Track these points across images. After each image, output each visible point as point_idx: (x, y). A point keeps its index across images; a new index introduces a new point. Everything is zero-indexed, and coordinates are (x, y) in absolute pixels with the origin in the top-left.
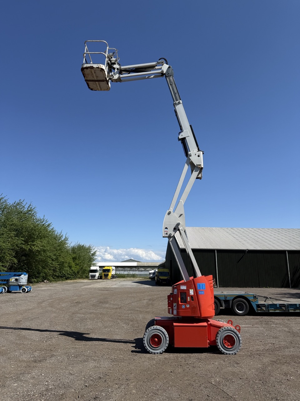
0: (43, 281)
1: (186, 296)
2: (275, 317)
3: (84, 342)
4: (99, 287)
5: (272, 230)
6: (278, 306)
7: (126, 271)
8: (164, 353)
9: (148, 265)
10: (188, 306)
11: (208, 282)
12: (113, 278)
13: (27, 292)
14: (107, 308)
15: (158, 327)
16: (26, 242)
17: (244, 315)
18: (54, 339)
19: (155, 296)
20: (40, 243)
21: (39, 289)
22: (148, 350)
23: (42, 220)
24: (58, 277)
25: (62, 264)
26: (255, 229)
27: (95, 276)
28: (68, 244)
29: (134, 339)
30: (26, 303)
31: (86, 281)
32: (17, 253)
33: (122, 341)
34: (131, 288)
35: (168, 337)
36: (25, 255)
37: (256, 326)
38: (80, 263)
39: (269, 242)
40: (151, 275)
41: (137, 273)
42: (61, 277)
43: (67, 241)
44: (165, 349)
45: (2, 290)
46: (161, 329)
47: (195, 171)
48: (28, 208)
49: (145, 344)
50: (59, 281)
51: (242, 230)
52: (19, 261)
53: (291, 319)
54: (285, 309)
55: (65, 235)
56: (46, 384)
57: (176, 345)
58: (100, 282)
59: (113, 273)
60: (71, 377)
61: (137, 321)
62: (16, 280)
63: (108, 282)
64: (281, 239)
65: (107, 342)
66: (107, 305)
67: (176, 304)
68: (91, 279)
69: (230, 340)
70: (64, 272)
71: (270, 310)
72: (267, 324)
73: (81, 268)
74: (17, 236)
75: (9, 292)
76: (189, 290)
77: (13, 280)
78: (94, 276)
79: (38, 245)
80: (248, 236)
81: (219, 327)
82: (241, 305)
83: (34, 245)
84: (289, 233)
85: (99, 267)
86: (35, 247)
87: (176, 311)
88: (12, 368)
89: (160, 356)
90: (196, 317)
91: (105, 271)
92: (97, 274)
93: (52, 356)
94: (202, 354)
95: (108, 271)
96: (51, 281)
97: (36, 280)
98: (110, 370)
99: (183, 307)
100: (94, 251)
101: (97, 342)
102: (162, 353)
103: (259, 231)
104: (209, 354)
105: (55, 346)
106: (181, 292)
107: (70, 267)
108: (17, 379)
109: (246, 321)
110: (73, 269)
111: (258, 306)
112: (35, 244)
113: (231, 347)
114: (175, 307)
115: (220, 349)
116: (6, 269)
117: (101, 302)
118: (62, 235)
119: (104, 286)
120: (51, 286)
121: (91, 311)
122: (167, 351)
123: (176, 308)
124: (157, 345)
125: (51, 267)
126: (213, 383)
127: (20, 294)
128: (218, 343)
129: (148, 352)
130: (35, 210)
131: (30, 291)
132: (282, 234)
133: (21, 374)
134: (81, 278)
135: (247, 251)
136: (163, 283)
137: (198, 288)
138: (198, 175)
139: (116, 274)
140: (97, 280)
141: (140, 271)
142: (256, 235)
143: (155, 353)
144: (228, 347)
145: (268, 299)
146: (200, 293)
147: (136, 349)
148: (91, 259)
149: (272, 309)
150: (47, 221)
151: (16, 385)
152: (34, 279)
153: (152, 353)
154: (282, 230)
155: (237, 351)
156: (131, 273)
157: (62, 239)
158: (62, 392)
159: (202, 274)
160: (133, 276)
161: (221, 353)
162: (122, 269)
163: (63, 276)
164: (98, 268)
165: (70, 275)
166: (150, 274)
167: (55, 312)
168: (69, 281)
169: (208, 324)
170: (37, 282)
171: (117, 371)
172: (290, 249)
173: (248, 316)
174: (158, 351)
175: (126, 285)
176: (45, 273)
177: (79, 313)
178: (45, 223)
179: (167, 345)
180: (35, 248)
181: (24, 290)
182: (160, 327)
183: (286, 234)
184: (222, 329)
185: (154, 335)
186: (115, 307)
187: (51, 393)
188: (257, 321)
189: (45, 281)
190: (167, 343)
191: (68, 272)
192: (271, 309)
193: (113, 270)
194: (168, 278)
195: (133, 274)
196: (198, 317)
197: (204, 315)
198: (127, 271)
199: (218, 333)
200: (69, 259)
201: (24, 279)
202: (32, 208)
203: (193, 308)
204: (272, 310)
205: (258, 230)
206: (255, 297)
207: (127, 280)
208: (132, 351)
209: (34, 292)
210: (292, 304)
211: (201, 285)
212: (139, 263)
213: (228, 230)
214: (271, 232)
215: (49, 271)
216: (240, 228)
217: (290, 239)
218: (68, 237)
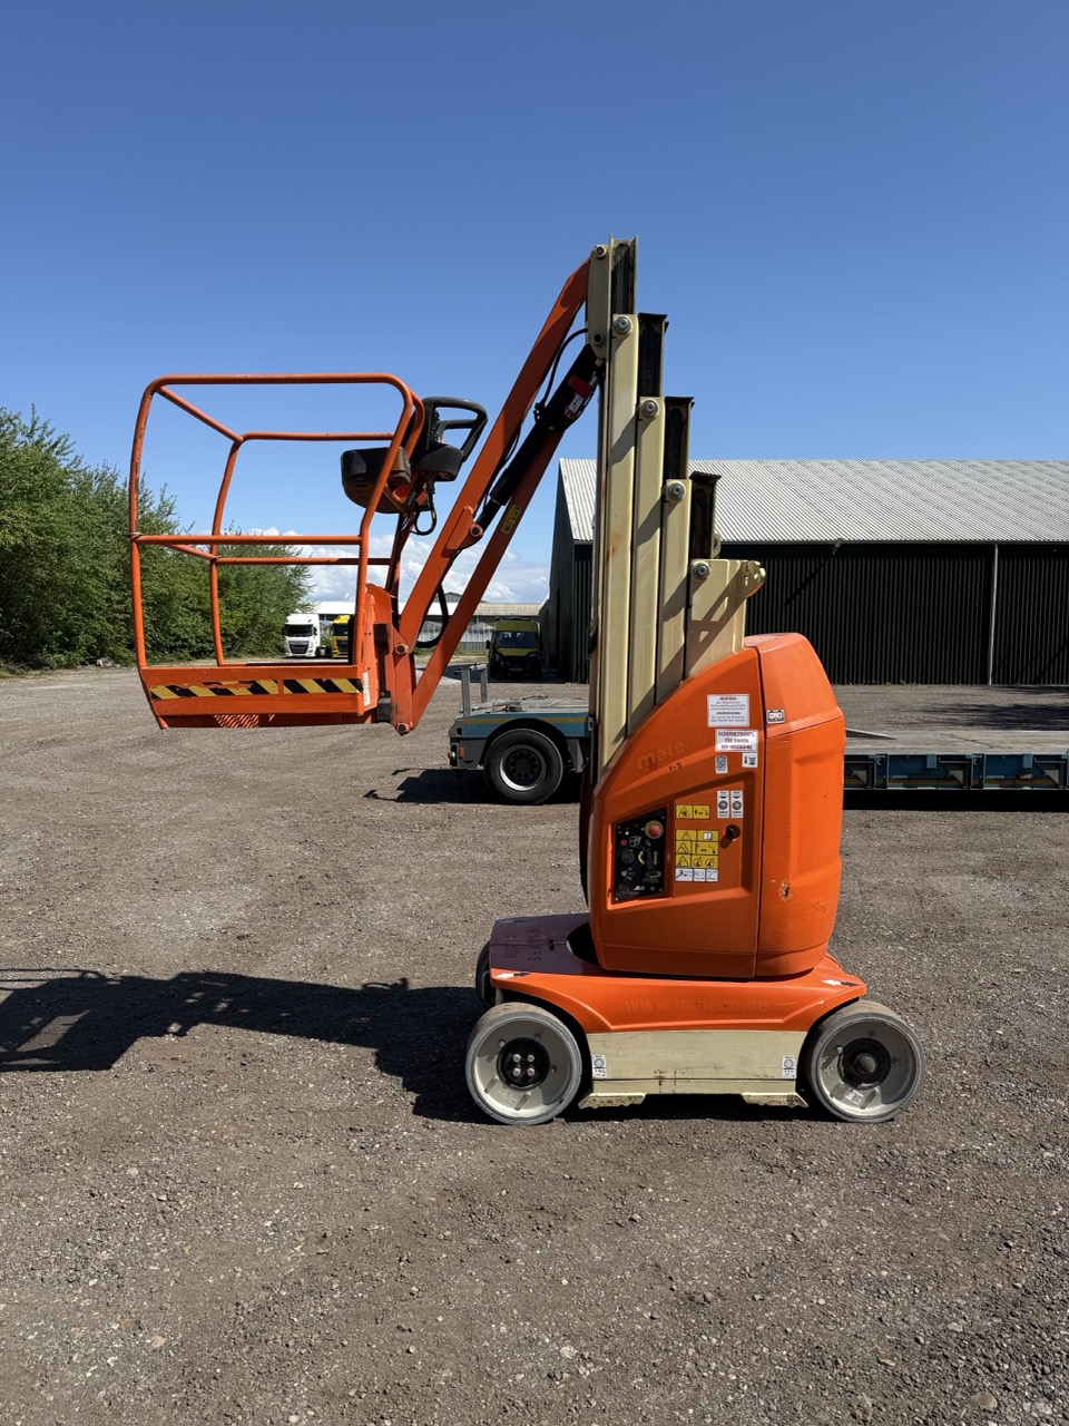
0: (93, 662)
5: (958, 465)
24: (156, 649)
27: (307, 646)
38: (246, 599)
39: (935, 511)
42: (172, 648)
51: (842, 468)
55: (160, 493)
64: (987, 499)
70: (182, 632)
73: (252, 619)
78: (303, 648)
80: (856, 491)
85: (317, 617)
91: (340, 629)
92: (314, 642)
95: (352, 629)
96: (124, 663)
97: (64, 658)
103: (908, 470)
107: (206, 614)
132: (995, 483)
134: (258, 652)
135: (838, 545)
136: (513, 670)
141: (475, 632)
142: (893, 487)
152: (56, 656)
154: (999, 466)
164: (316, 622)
165: (208, 641)
170: (69, 666)
172: (1009, 538)
176: (94, 635)
183: (1009, 479)
189: (100, 662)
191: (200, 632)
194: (530, 653)
205: (902, 467)
213: (784, 469)
214: (953, 473)
215: (111, 627)
216: (835, 462)
217: (1022, 501)
218: (172, 500)
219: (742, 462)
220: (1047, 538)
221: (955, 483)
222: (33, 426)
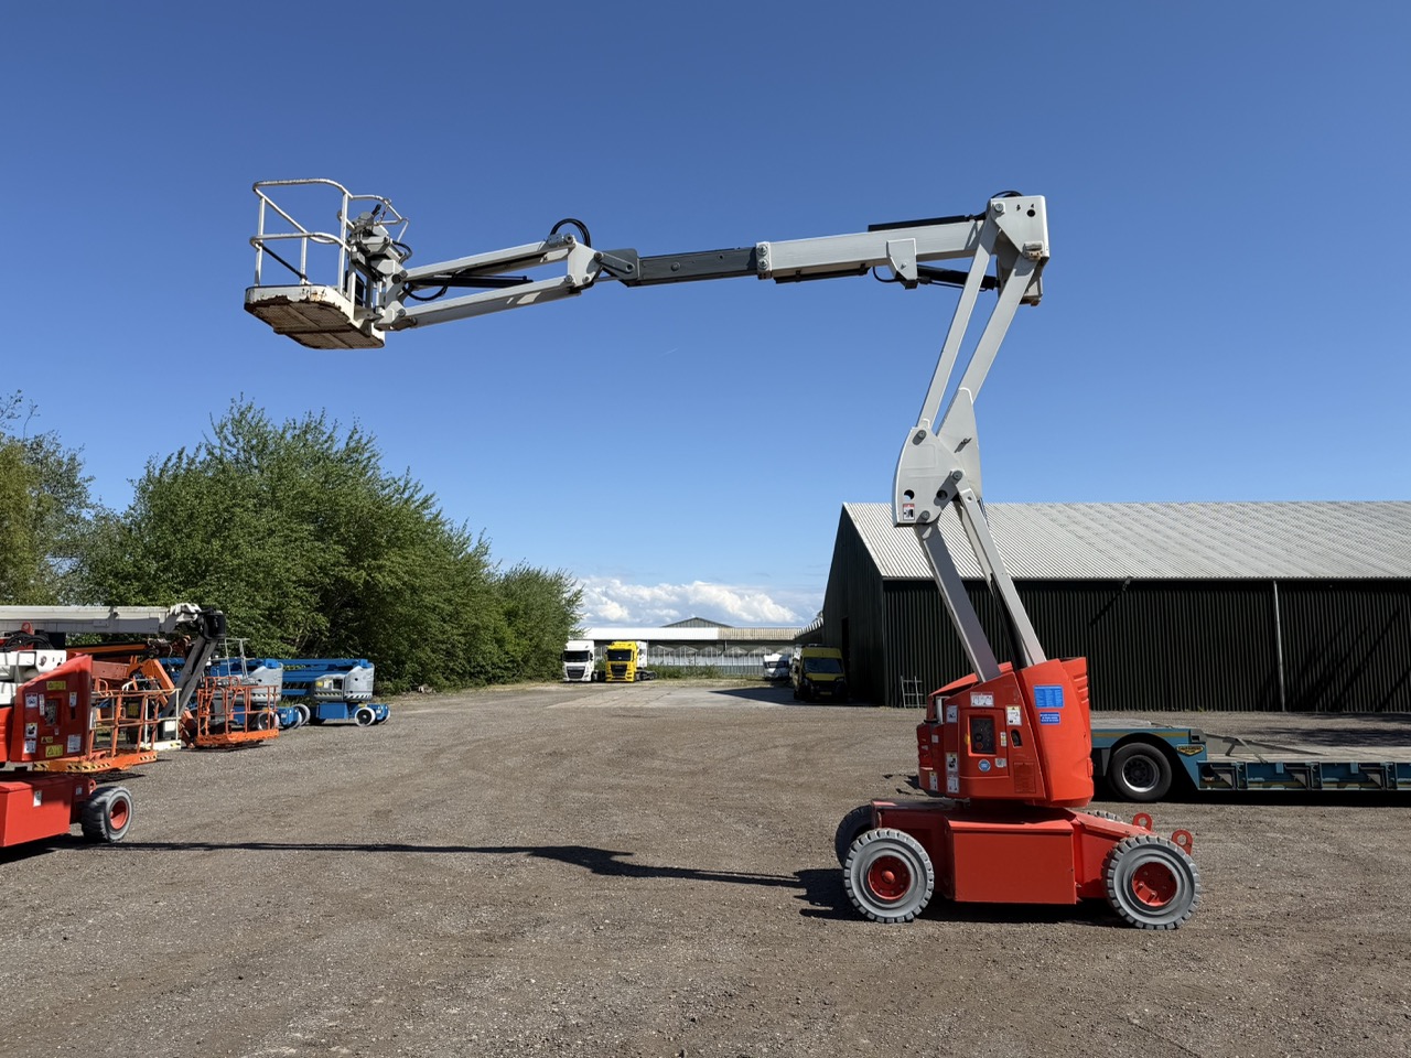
0: (415, 689)
1: (992, 728)
2: (1269, 808)
3: (626, 882)
4: (607, 705)
5: (1216, 507)
6: (1280, 770)
7: (683, 655)
8: (917, 921)
9: (756, 638)
10: (1001, 763)
11: (1073, 683)
12: (642, 679)
13: (376, 722)
14: (661, 772)
15: (895, 833)
16: (354, 558)
17: (1153, 801)
18: (523, 870)
19: (810, 737)
20: (400, 560)
21: (407, 712)
22: (861, 909)
23: (402, 483)
24: (461, 676)
25: (472, 633)
26: (1154, 505)
27: (583, 671)
28: (490, 567)
29: (795, 874)
30: (384, 756)
31: (553, 687)
32: (326, 596)
33: (756, 877)
34: (714, 710)
35: (931, 866)
36: (354, 603)
37: (1210, 835)
38: (532, 628)
39: (1207, 550)
40: (772, 670)
41: (722, 662)
42: (472, 675)
43: (486, 557)
44: (921, 907)
45: (296, 715)
46: (905, 840)
47: (1016, 274)
48: (347, 444)
49: (851, 888)
50: (465, 687)
51: (1107, 510)
52: (333, 623)
53: (1331, 814)
54: (1304, 782)
55: (479, 536)
56: (556, 1010)
57: (962, 895)
58: (602, 691)
59: (642, 661)
60: (630, 990)
61: (778, 813)
62: (338, 683)
63: (626, 690)
64: (1252, 539)
65: (707, 882)
66: (657, 763)
67: (955, 756)
68: (570, 682)
69: (1158, 881)
70: (480, 659)
71: (1250, 782)
72: (1247, 828)
73: (536, 647)
74: (320, 535)
75: (315, 721)
76: (1004, 710)
77: (325, 682)
78: (581, 672)
79: (391, 570)
80: (1128, 532)
81: (1116, 837)
82: (1143, 766)
83: (380, 568)
84: (1283, 517)
85: (592, 642)
86: (384, 576)
87: (957, 779)
88: (422, 957)
89: (909, 931)
90: (1030, 800)
91: (613, 655)
92: (589, 667)
93: (539, 922)
94: (1056, 926)
95: (626, 654)
96: (439, 689)
97: (391, 686)
98: (751, 970)
99: (984, 766)
100: (575, 589)
101: (672, 882)
102: (911, 921)
103: (1170, 511)
104: (1080, 926)
105: (535, 890)
106: (971, 717)
107: (500, 642)
108: (453, 993)
109: (1169, 819)
110: (509, 647)
111: (1206, 769)
112: (384, 566)
113: (1161, 904)
114: (951, 766)
115: (1120, 911)
116: (294, 650)
117: (630, 754)
118: (466, 536)
119: (622, 705)
120: (444, 705)
121: (613, 781)
122: (929, 913)
123: (955, 769)
124: (892, 893)
125: (438, 642)
126: (1136, 1021)
127: (353, 728)
128: (1113, 889)
129: (864, 917)
130: (376, 446)
131: (384, 718)
132: (1257, 523)
133: (457, 977)
134: (537, 676)
135: (1128, 582)
136: (822, 693)
137: (1038, 703)
138: (1027, 290)
139: (650, 667)
140: (588, 685)
141: (731, 656)
142: (1160, 527)
143: (886, 921)
144: (1150, 904)
145: (1241, 744)
146: (1046, 718)
147: (812, 903)
148: (563, 620)
149: (1256, 779)
150: (419, 486)
151: (455, 1011)
152: (386, 683)
153: (878, 919)
154: (1255, 507)
155: (1183, 918)
156: (701, 662)
157: (470, 550)
158: (618, 1037)
159: (1049, 655)
160: (709, 672)
161: (1123, 922)
162: (670, 649)
163: (478, 672)
164: (591, 648)
165: (499, 667)
166: (767, 665)
167: (491, 785)
168: (498, 688)
169: (1073, 825)
170: (396, 692)
171: (779, 974)
172: (1287, 576)
173: (1168, 805)
174: (899, 914)
175: (694, 700)
176: (421, 665)
177: (575, 788)
178: (412, 496)
179: (929, 894)
180: (385, 580)
181: (365, 717)
182: (902, 833)
183: (1269, 520)
184: (1127, 842)
185: (879, 858)
186: (685, 768)
187: (585, 1040)
188: (1208, 818)
189: (422, 688)
190: (928, 887)
191: (495, 660)
192: (1252, 779)
193: (641, 652)
194: (837, 678)
195: (706, 667)
196: (1039, 800)
197: (1057, 796)
198: (688, 655)
199: (1111, 856)
200: (493, 618)
201: (361, 679)
202: (364, 441)
203: (1019, 772)
204: (1259, 782)
205: (1164, 510)
206: (1194, 739)
207: (691, 686)
208: (804, 912)
209: (399, 723)
210: (1333, 764)
211: (1048, 694)
212: (724, 630)
213: (1054, 511)
214: (1215, 515)
215: (433, 656)
216: (1098, 504)
217: (1288, 541)
218: (488, 541)
219: (1014, 505)
220: (1322, 576)
221: (1219, 524)
222: (406, 485)
